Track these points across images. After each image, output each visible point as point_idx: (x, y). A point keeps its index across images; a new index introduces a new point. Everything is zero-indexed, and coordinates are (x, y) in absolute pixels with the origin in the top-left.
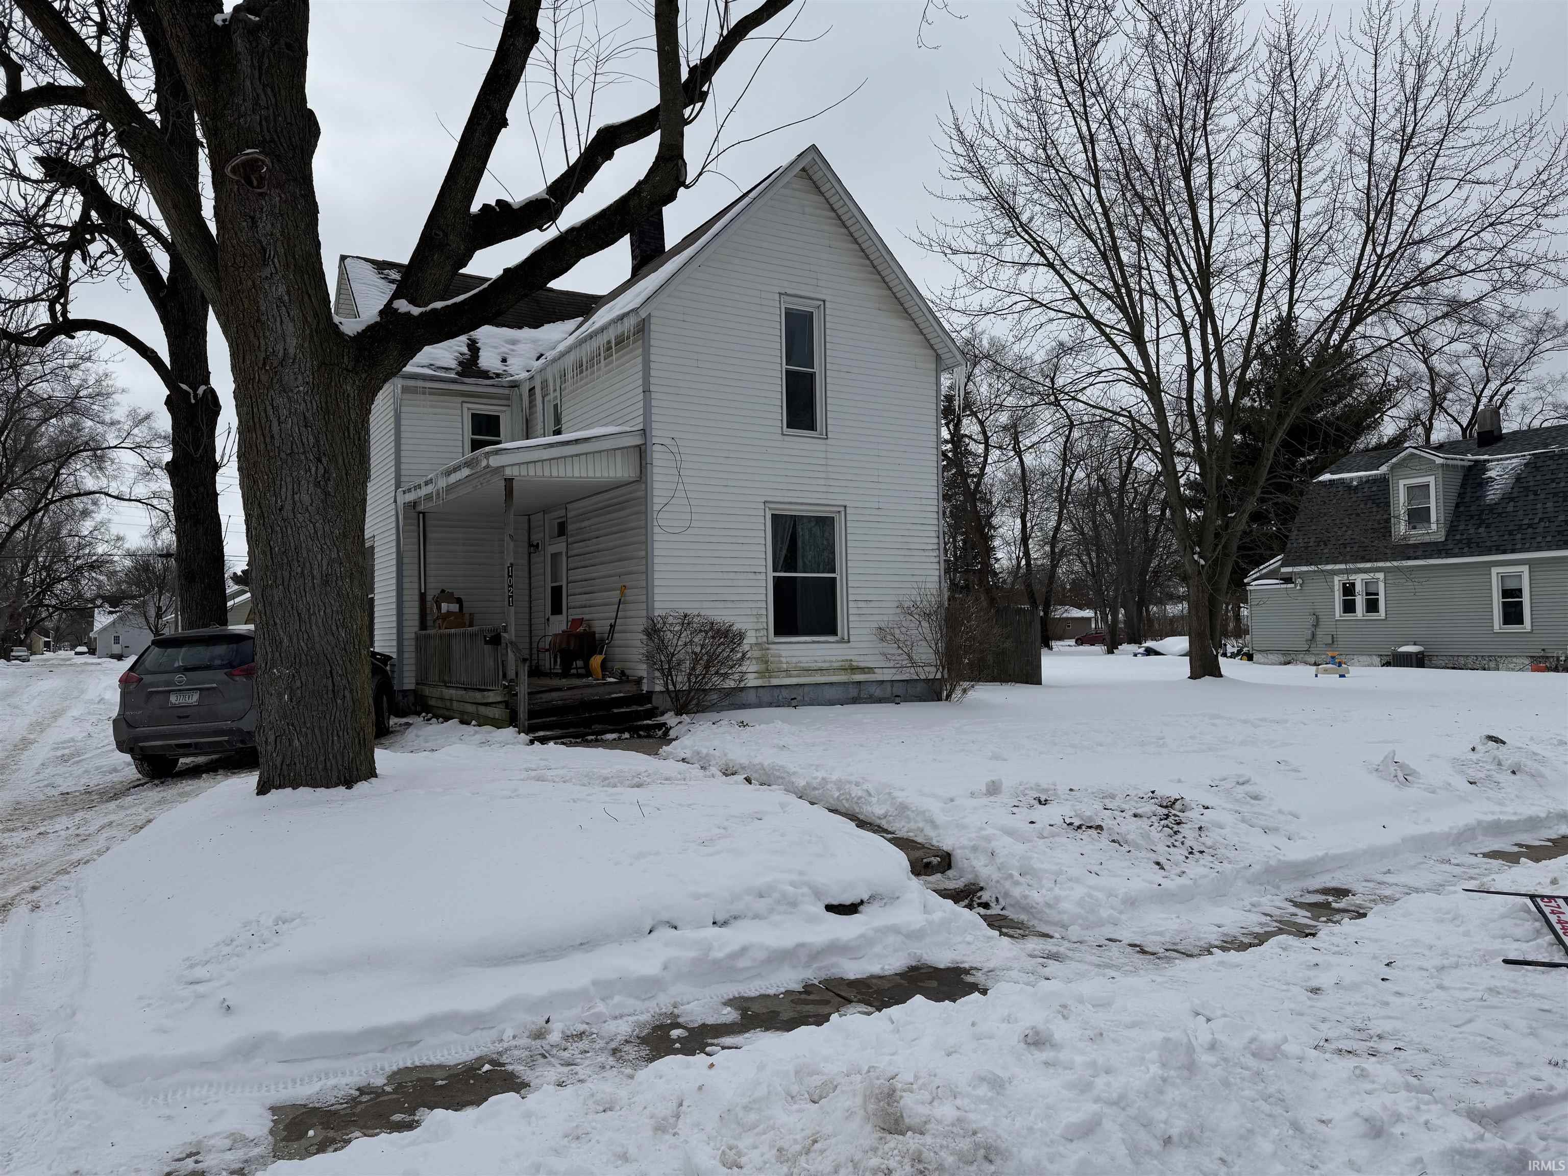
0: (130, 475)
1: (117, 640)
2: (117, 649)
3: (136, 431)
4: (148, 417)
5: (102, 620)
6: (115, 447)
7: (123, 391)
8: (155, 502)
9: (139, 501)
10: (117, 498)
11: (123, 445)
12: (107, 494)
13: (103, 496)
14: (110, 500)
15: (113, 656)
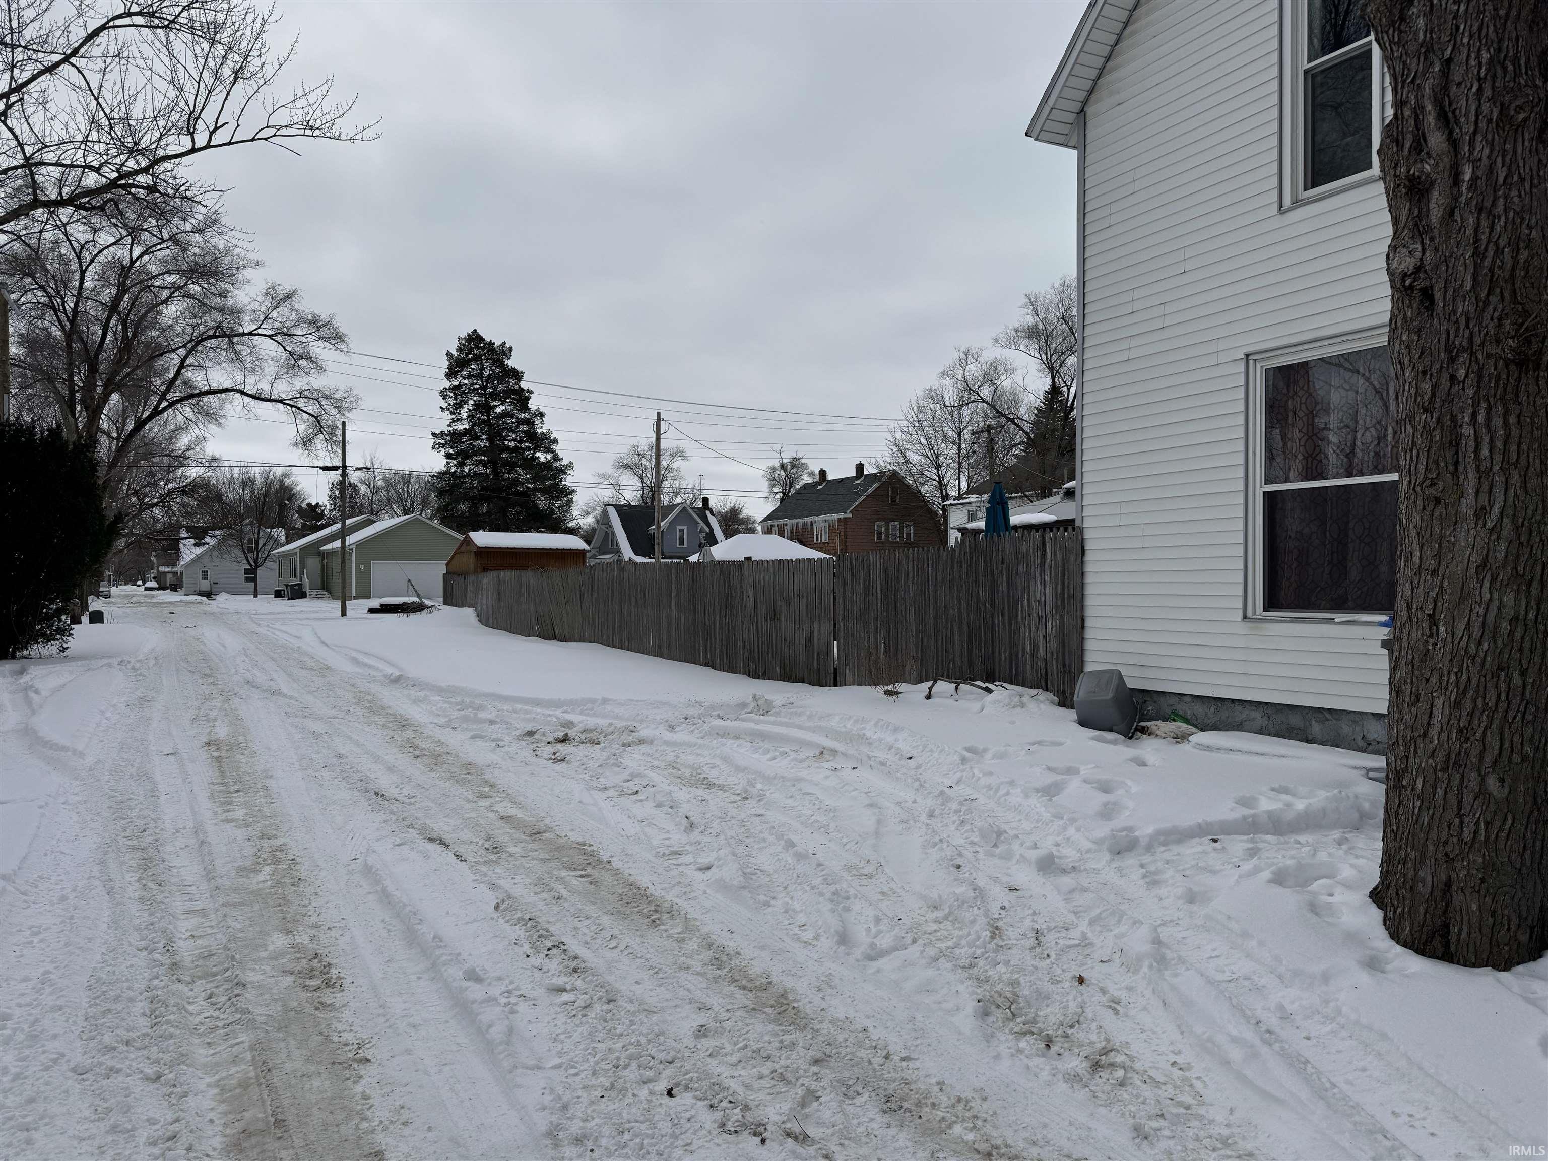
0: (270, 369)
1: (205, 575)
2: (205, 585)
3: (274, 314)
4: (289, 296)
5: (189, 551)
6: (251, 334)
7: (257, 264)
8: (301, 403)
9: (281, 401)
10: (254, 397)
11: (260, 331)
12: (242, 393)
13: (237, 395)
14: (247, 399)
15: (200, 594)
